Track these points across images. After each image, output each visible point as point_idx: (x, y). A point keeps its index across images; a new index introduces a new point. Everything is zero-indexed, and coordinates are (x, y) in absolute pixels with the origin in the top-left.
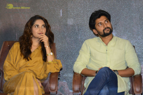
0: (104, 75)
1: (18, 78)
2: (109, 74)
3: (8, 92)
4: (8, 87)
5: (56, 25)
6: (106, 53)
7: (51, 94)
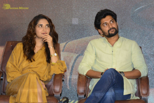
0: (109, 76)
1: (21, 79)
3: (11, 94)
4: (11, 89)
6: (112, 54)
7: (55, 97)
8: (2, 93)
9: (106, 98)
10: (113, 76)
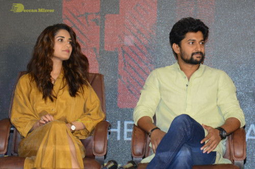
0: (181, 128)
1: (42, 131)
2: (189, 126)
3: (27, 154)
4: (27, 146)
5: (106, 47)
6: (186, 90)
7: (97, 159)
8: (13, 153)
9: (177, 162)
10: (187, 127)
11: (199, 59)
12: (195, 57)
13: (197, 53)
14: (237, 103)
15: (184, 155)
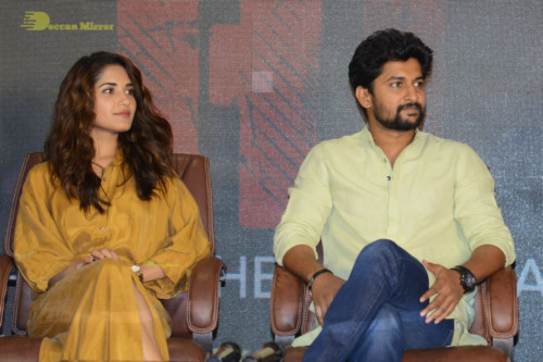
0: (376, 269)
1: (79, 281)
2: (394, 265)
3: (47, 331)
4: (47, 314)
6: (388, 189)
7: (197, 340)
8: (15, 329)
9: (370, 344)
10: (390, 267)
11: (413, 120)
12: (404, 115)
13: (410, 105)
14: (498, 213)
15: (384, 327)
